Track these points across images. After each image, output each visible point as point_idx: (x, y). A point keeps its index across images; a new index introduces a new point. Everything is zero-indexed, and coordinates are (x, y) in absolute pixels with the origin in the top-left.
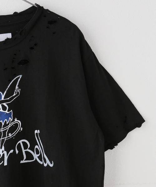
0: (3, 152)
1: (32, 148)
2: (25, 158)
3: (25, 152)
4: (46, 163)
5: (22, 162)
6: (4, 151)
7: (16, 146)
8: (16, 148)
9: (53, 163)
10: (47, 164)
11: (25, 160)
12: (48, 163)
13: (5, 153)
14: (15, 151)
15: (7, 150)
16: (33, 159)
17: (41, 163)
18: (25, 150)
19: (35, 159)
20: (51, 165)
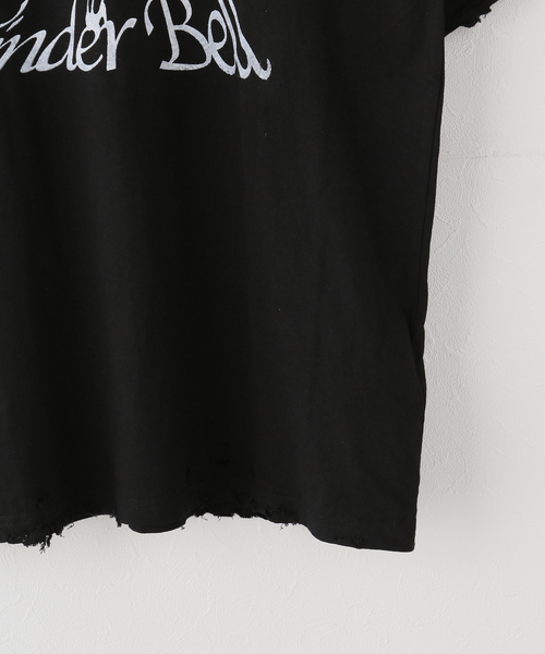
0: (102, 22)
1: (199, 22)
2: (176, 53)
3: (177, 32)
4: (245, 67)
5: (165, 66)
6: (105, 19)
7: (147, 7)
8: (146, 14)
9: (269, 65)
10: (248, 70)
11: (175, 62)
12: (255, 67)
13: (110, 25)
14: (141, 24)
15: (117, 16)
16: (203, 59)
17: (230, 70)
18: (178, 27)
19: (208, 61)
20: (264, 75)
